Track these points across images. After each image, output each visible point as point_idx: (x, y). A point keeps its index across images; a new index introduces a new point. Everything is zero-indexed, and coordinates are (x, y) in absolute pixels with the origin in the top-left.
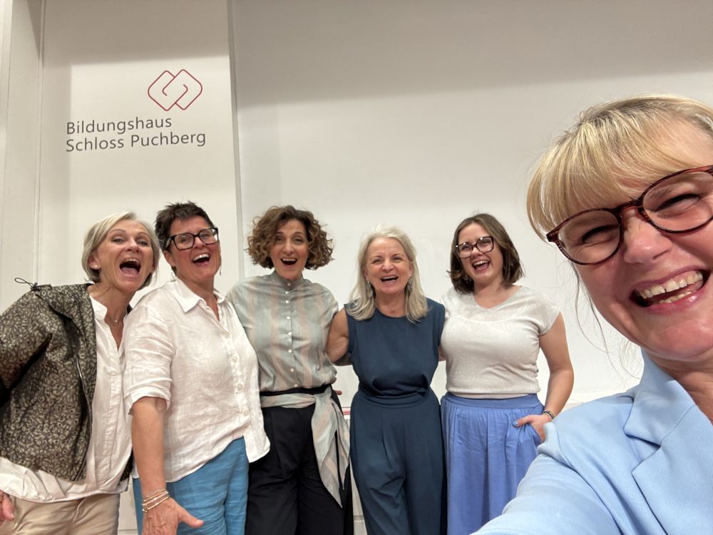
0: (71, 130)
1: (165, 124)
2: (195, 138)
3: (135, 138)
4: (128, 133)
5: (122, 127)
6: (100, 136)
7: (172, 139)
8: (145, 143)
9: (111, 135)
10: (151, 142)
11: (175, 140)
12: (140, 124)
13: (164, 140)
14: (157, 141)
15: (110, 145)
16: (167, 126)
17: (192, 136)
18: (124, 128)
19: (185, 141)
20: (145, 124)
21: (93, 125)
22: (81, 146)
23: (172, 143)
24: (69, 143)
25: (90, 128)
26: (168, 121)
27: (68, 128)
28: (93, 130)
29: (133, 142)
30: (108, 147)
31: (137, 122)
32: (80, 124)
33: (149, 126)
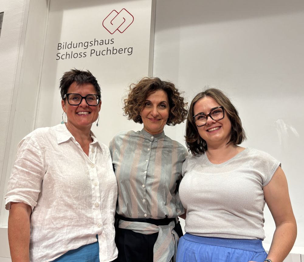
0: (60, 48)
1: (110, 42)
2: (126, 50)
3: (93, 51)
4: (90, 48)
5: (86, 45)
6: (75, 51)
7: (113, 51)
8: (98, 54)
9: (81, 50)
10: (101, 53)
11: (115, 52)
12: (96, 42)
13: (109, 52)
14: (105, 53)
15: (79, 56)
16: (111, 44)
17: (125, 49)
18: (88, 46)
19: (120, 52)
20: (99, 42)
21: (71, 45)
22: (64, 57)
23: (113, 53)
24: (58, 55)
25: (70, 46)
26: (112, 40)
27: (58, 46)
28: (71, 48)
29: (91, 53)
30: (78, 57)
31: (95, 42)
32: (65, 44)
33: (101, 44)
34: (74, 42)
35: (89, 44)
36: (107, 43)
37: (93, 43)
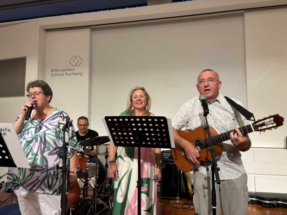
0: (52, 71)
2: (80, 74)
3: (66, 73)
5: (63, 70)
10: (70, 74)
11: (75, 74)
12: (68, 70)
15: (61, 75)
22: (54, 75)
26: (74, 69)
34: (59, 69)
35: (65, 70)
36: (72, 70)
37: (66, 70)
